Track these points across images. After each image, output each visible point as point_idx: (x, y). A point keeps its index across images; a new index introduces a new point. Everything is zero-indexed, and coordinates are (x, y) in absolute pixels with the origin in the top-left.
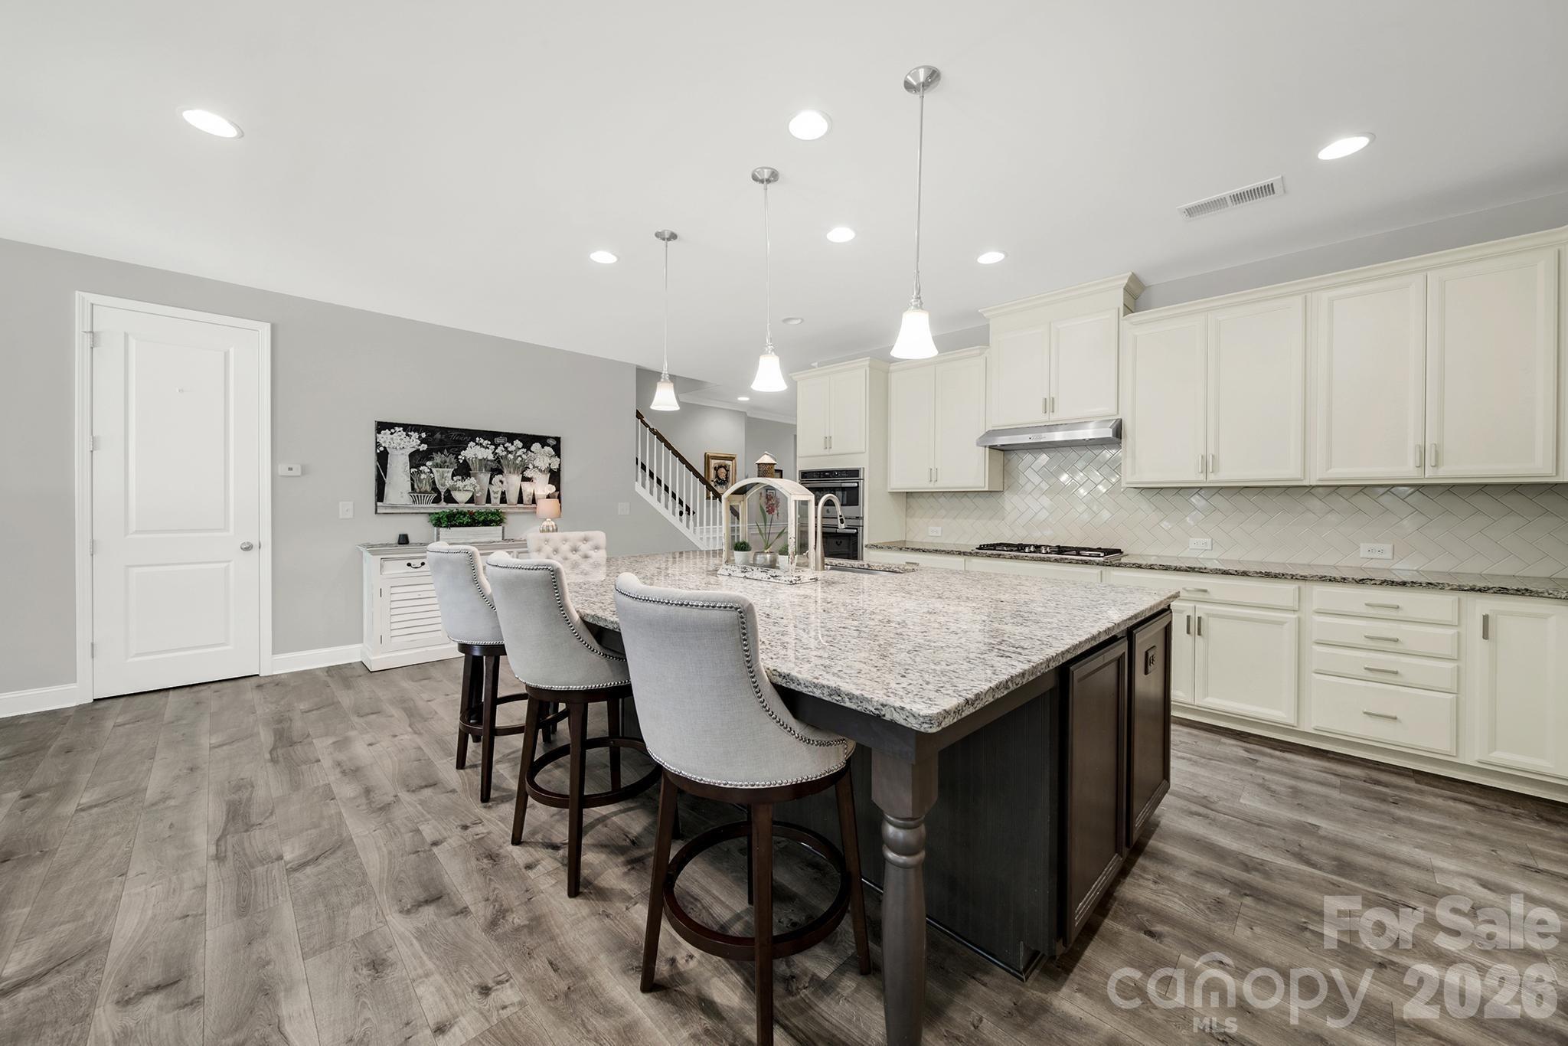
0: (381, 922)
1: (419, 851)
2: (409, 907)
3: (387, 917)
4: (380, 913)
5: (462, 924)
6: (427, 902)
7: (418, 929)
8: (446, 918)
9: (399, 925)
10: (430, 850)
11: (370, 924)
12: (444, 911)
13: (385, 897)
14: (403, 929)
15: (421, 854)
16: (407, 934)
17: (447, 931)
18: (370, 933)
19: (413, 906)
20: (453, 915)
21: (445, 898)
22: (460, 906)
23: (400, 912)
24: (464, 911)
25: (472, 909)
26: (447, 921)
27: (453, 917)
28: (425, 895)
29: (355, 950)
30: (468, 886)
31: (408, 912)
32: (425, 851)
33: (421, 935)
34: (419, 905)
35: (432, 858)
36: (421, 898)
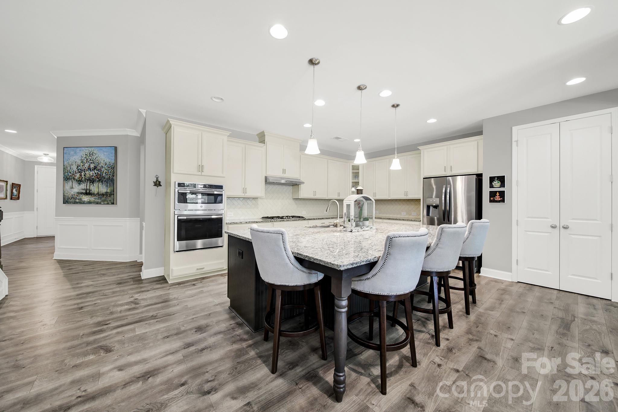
0: (505, 367)
1: (466, 375)
2: (492, 363)
3: (502, 366)
4: (502, 370)
5: (484, 347)
6: (486, 359)
7: (496, 356)
8: (486, 351)
9: (500, 362)
10: (462, 371)
11: (509, 370)
12: (484, 353)
13: (496, 372)
14: (501, 360)
15: (467, 373)
16: (500, 358)
17: (489, 349)
18: (511, 368)
19: (491, 362)
20: (483, 350)
21: (479, 355)
22: (478, 350)
23: (496, 364)
24: (479, 348)
25: (477, 347)
26: (487, 351)
27: (484, 350)
28: (484, 361)
29: (519, 368)
30: (469, 351)
31: (494, 362)
32: (465, 372)
33: (497, 354)
34: (488, 361)
35: (466, 368)
36: (486, 361)
